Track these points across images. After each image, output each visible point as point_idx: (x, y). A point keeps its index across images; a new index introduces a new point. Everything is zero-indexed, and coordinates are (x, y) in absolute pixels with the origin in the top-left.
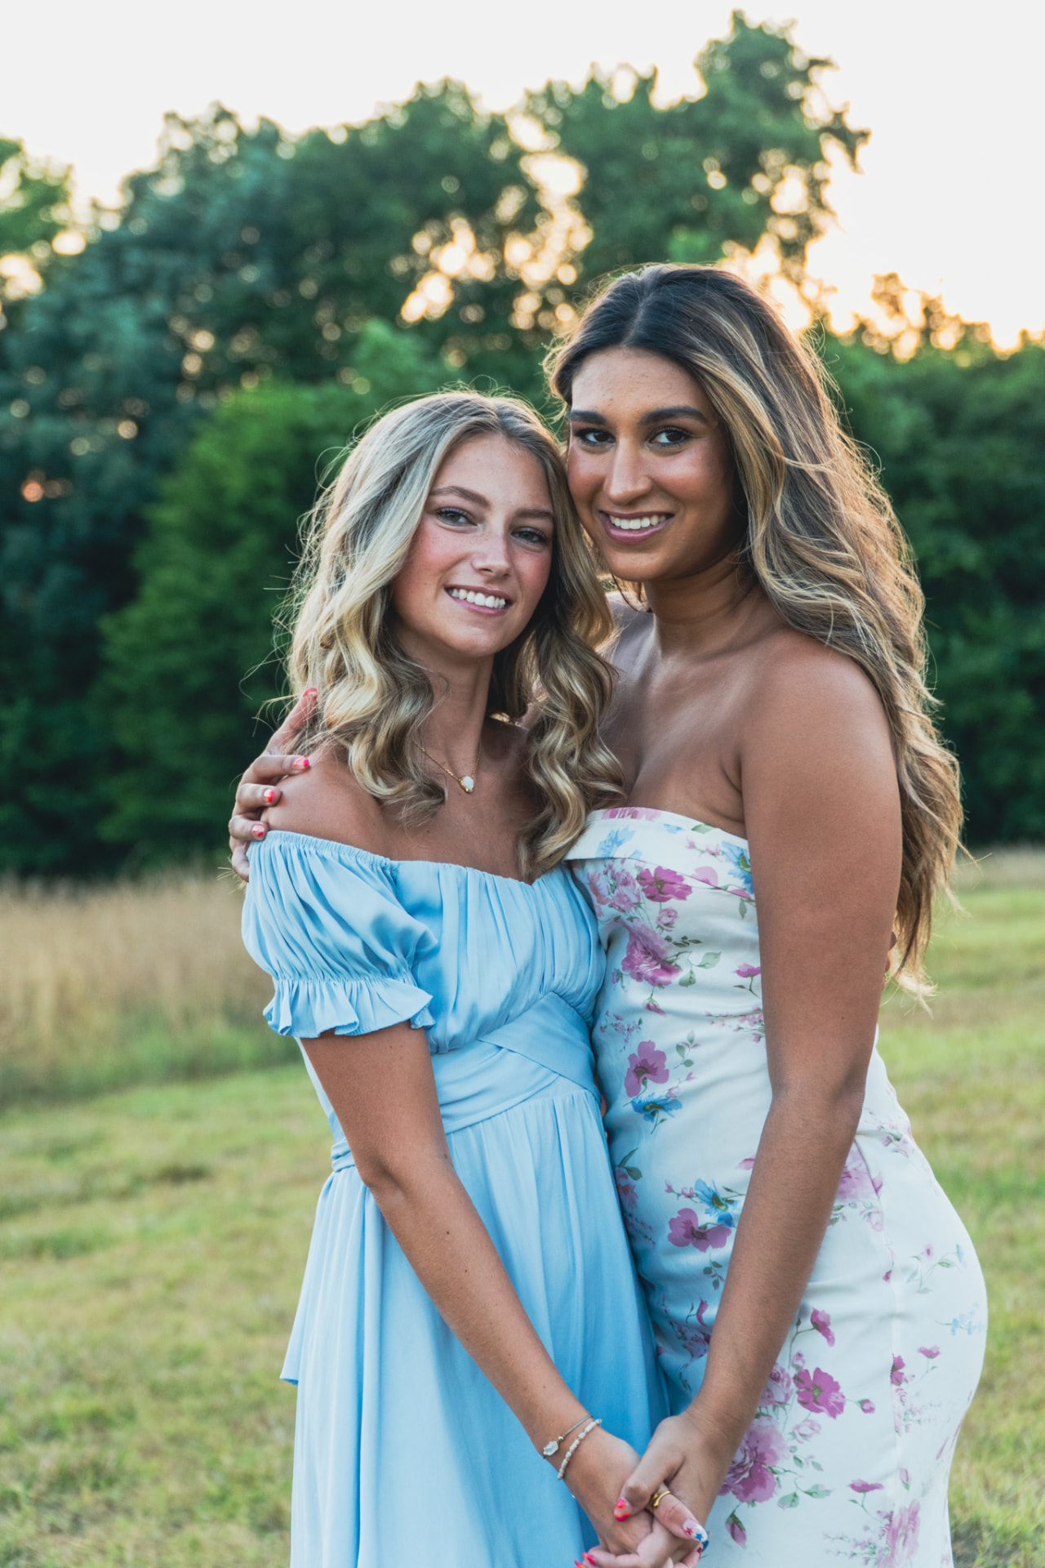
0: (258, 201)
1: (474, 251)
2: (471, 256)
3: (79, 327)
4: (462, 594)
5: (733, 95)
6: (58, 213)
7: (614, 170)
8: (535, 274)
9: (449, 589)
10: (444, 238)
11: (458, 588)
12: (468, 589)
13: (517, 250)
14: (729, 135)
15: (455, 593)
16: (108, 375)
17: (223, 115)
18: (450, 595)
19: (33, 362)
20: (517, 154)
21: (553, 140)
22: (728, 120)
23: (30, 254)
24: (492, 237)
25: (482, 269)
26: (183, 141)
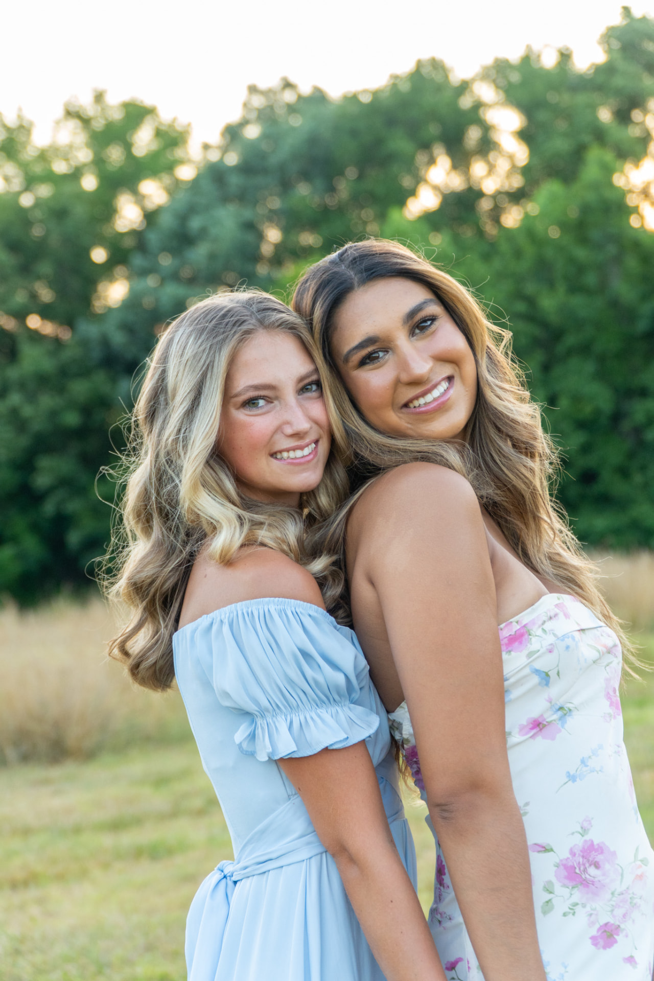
0: (313, 140)
1: (451, 170)
2: (448, 174)
3: (195, 223)
4: (285, 455)
5: (622, 65)
6: (179, 153)
7: (542, 116)
8: (490, 186)
9: (273, 455)
10: (432, 161)
11: (281, 452)
12: (288, 450)
13: (478, 168)
14: (618, 92)
15: (279, 456)
16: (212, 257)
17: (288, 85)
18: (276, 458)
19: (165, 249)
20: (478, 105)
21: (502, 96)
22: (618, 81)
23: (160, 179)
24: (461, 160)
25: (456, 182)
26: (258, 102)
